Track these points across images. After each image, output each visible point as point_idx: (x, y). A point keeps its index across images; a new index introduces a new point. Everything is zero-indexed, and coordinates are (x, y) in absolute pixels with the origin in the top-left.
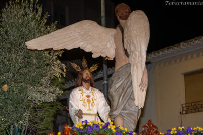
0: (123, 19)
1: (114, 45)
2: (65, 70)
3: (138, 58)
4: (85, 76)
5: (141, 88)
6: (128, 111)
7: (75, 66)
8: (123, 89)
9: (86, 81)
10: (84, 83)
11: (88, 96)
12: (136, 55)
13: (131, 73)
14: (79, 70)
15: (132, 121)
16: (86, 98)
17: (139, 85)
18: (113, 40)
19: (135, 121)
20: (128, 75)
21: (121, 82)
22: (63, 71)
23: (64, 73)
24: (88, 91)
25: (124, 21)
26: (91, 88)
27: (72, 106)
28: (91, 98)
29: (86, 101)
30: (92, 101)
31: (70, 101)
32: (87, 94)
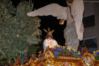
0: (70, 3)
1: (66, 14)
2: (41, 33)
3: (79, 18)
4: (49, 34)
5: (81, 32)
6: (74, 43)
7: (45, 30)
8: (71, 33)
9: (50, 36)
10: (49, 37)
11: (51, 42)
12: (77, 17)
13: (75, 25)
14: (47, 32)
15: (76, 47)
16: (50, 43)
17: (79, 30)
18: (66, 12)
19: (77, 47)
20: (73, 27)
21: (70, 30)
22: (40, 33)
23: (41, 34)
24: (51, 40)
25: (70, 4)
26: (52, 39)
27: (45, 46)
28: (52, 43)
29: (50, 44)
30: (52, 44)
31: (44, 44)
32: (50, 41)
